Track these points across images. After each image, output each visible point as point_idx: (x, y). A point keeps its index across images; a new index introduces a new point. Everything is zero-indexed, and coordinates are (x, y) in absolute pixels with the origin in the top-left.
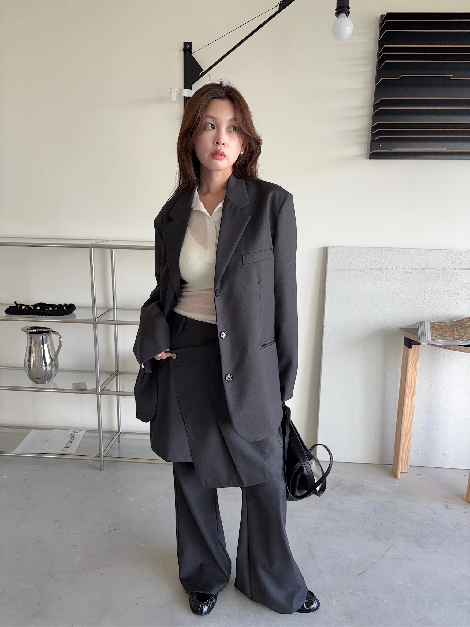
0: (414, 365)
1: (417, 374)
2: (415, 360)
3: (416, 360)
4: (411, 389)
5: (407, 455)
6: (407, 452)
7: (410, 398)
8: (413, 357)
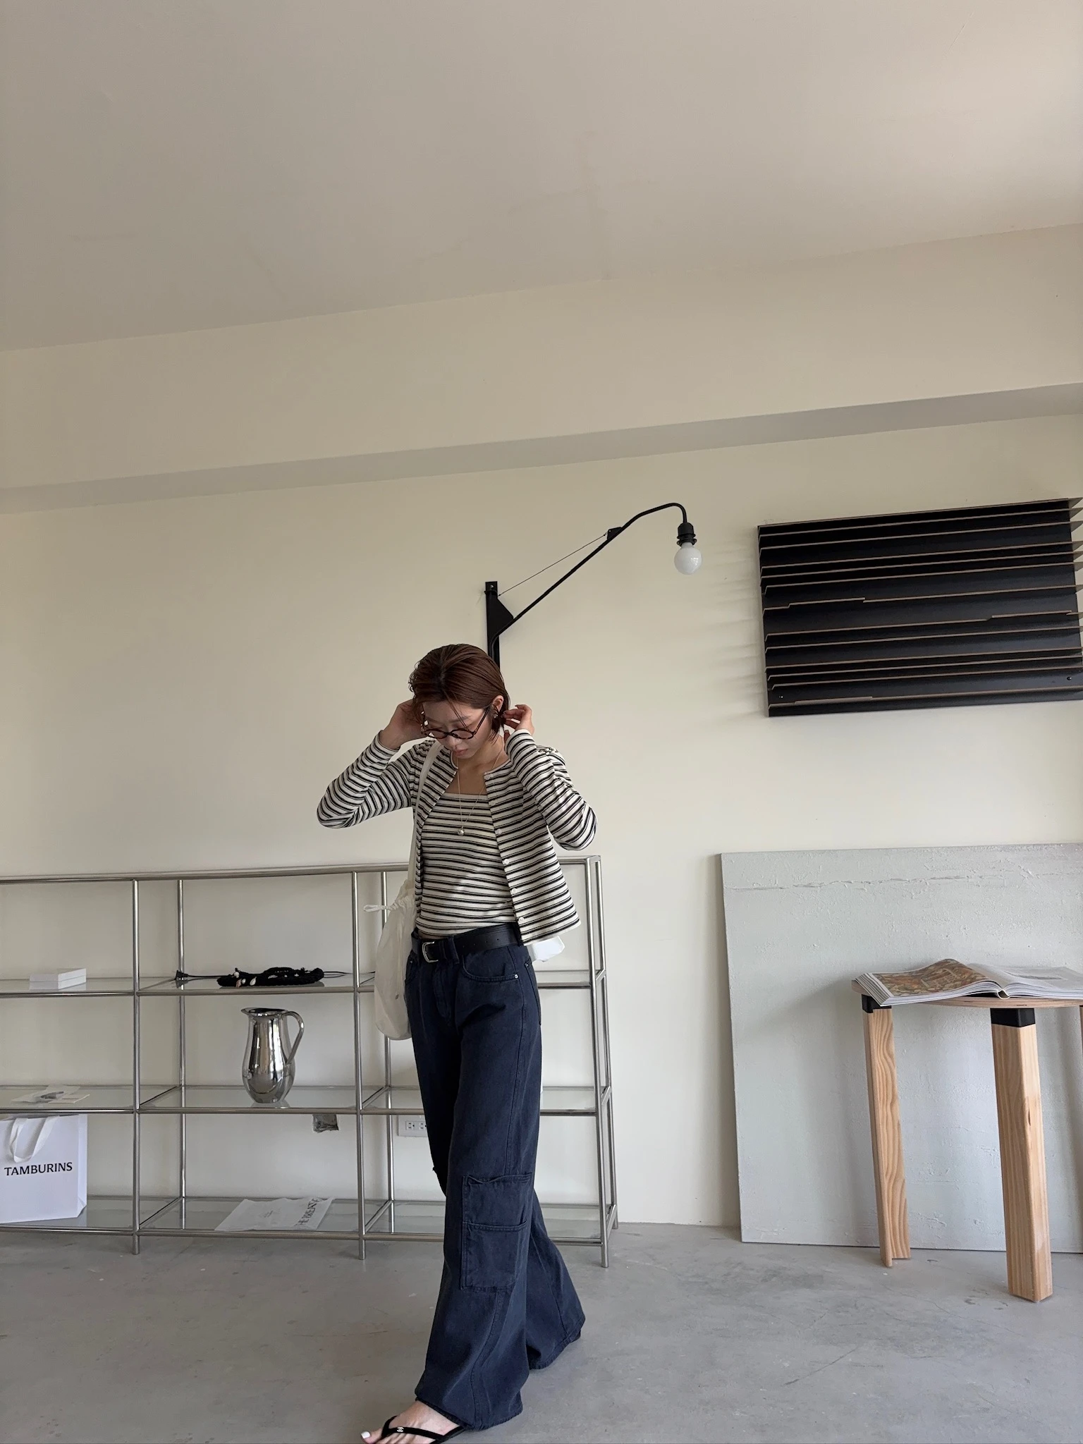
0: (886, 1042)
1: (893, 1062)
2: (886, 1034)
3: (887, 1036)
4: (887, 1089)
5: (902, 1221)
6: (902, 1213)
7: (889, 1106)
8: (882, 1031)
